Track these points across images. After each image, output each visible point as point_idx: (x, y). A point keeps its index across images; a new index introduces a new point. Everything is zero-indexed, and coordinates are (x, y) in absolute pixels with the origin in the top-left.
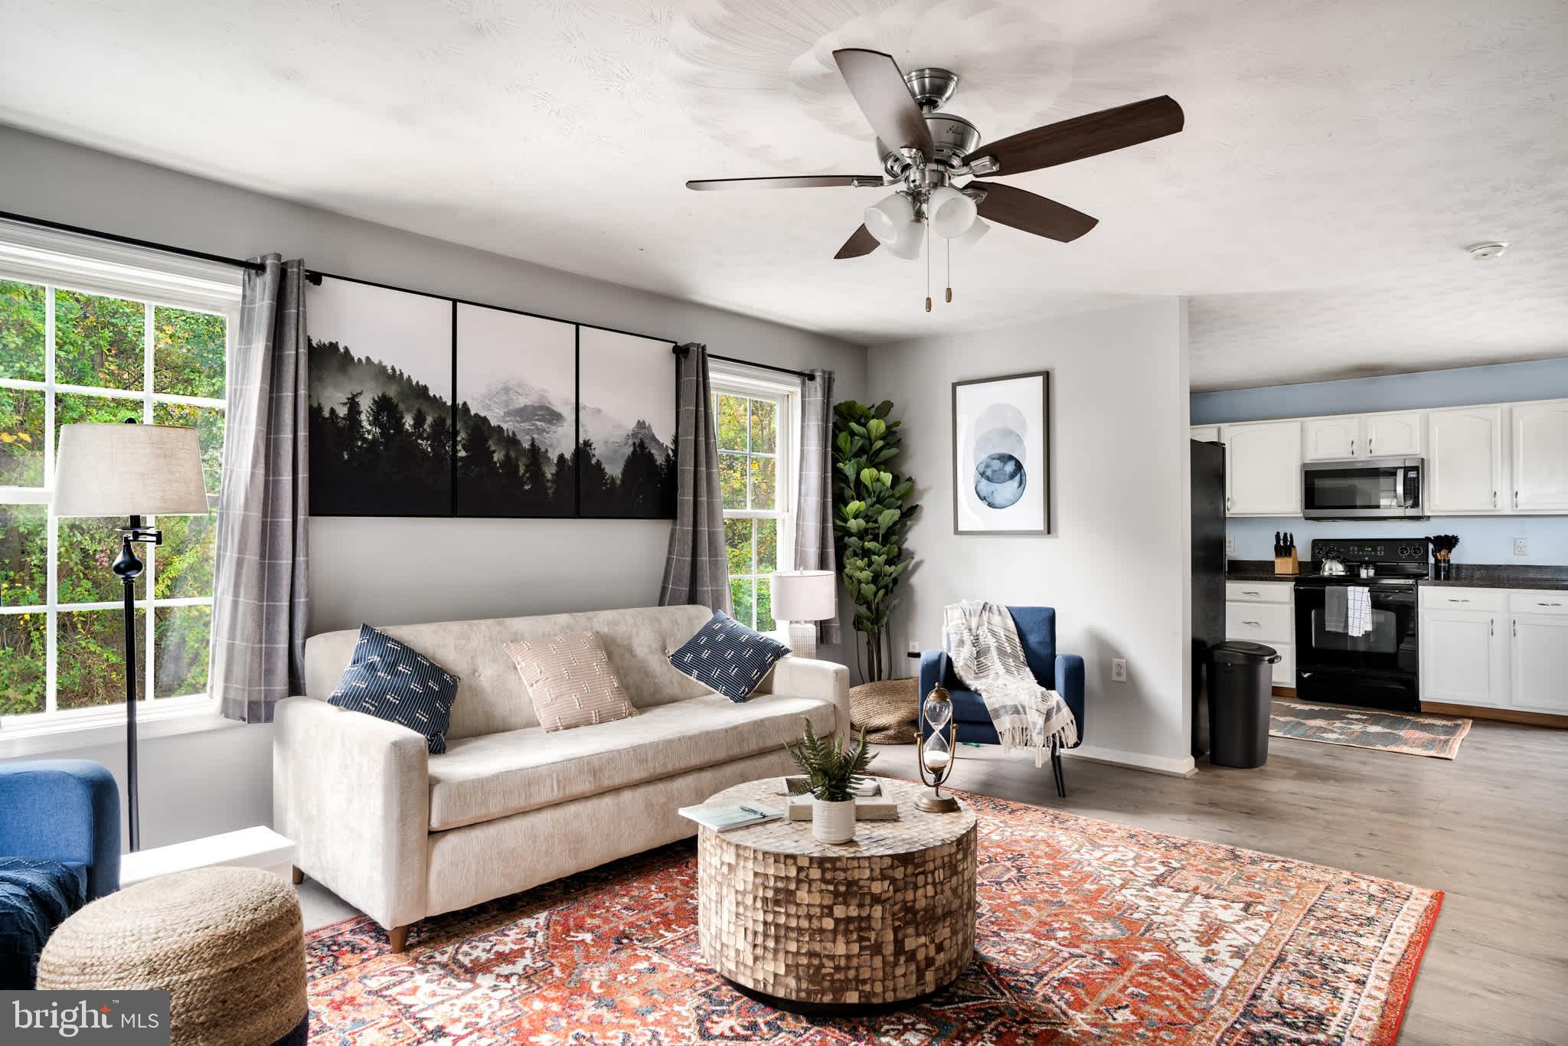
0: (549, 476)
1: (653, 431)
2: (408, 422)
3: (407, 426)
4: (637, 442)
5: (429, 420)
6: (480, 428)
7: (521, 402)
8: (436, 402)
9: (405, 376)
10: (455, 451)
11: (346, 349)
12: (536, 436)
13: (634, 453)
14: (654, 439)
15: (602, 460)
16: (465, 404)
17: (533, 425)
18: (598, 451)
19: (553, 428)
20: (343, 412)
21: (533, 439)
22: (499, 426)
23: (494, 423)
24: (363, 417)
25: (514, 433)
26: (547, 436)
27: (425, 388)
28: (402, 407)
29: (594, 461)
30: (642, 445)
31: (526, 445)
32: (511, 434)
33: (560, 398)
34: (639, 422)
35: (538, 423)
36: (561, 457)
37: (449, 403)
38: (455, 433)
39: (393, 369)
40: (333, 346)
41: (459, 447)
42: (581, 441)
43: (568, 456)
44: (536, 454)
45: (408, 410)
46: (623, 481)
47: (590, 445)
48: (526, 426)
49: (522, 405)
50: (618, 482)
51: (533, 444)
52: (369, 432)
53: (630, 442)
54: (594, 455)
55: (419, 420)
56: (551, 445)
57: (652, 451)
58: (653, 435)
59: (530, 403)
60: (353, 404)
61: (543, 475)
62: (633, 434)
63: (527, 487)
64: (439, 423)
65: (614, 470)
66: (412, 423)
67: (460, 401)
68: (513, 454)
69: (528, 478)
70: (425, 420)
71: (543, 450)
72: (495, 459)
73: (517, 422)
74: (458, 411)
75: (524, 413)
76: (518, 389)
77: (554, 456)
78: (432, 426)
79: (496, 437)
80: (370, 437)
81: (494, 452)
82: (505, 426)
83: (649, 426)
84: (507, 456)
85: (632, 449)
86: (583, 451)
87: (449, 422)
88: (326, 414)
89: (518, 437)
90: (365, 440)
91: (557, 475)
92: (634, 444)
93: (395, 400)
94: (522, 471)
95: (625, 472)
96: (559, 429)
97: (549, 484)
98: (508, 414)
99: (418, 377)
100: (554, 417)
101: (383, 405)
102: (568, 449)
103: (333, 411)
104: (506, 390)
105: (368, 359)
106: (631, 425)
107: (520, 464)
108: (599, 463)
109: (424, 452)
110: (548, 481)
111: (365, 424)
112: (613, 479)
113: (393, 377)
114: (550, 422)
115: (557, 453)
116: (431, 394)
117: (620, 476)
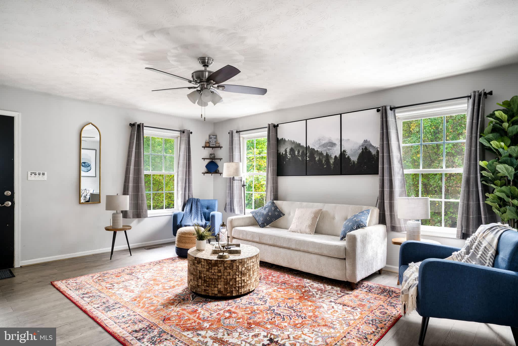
0: (332, 163)
1: (371, 143)
2: (296, 153)
3: (296, 154)
4: (364, 147)
5: (301, 152)
6: (313, 151)
7: (323, 142)
8: (302, 147)
9: (296, 142)
10: (306, 158)
11: (285, 139)
12: (328, 151)
13: (362, 152)
14: (371, 145)
15: (349, 156)
16: (309, 146)
17: (327, 148)
18: (348, 153)
19: (333, 148)
20: (284, 153)
21: (327, 152)
22: (317, 150)
23: (316, 150)
24: (288, 153)
25: (321, 152)
26: (331, 151)
27: (300, 144)
28: (295, 149)
29: (347, 156)
30: (366, 148)
31: (325, 154)
32: (320, 152)
33: (335, 138)
34: (364, 140)
35: (328, 147)
36: (336, 157)
37: (305, 146)
38: (306, 154)
39: (293, 141)
40: (282, 139)
41: (307, 158)
42: (342, 151)
43: (338, 156)
44: (328, 157)
45: (296, 150)
46: (358, 162)
47: (345, 152)
48: (325, 149)
49: (324, 143)
50: (356, 162)
51: (327, 154)
52: (289, 157)
53: (361, 148)
54: (347, 155)
55: (299, 152)
56: (332, 153)
57: (370, 150)
58: (371, 144)
59: (326, 142)
60: (286, 151)
61: (330, 162)
62: (362, 145)
63: (325, 167)
64: (303, 152)
65: (354, 159)
66: (297, 153)
67: (307, 146)
68: (321, 157)
69: (325, 164)
70: (300, 152)
71: (330, 155)
72: (316, 160)
73: (323, 148)
74: (307, 148)
75: (324, 145)
76: (322, 139)
77: (333, 157)
78: (301, 153)
79: (316, 153)
80: (289, 158)
81: (316, 157)
82: (319, 150)
83: (369, 141)
84: (320, 158)
85: (361, 150)
86: (343, 154)
87: (305, 151)
88: (281, 154)
89: (323, 153)
90: (288, 158)
91: (334, 162)
92: (363, 149)
93: (294, 148)
94: (324, 162)
95: (358, 159)
96: (335, 148)
97: (332, 165)
98: (320, 146)
99: (298, 142)
100: (333, 145)
101: (292, 150)
102: (338, 153)
103: (282, 153)
104: (319, 140)
105: (288, 140)
106: (361, 142)
107: (323, 160)
108: (348, 157)
109: (300, 160)
110: (331, 164)
111: (288, 155)
112: (354, 162)
113: (293, 143)
114: (332, 146)
115: (334, 155)
116: (301, 145)
117: (357, 160)
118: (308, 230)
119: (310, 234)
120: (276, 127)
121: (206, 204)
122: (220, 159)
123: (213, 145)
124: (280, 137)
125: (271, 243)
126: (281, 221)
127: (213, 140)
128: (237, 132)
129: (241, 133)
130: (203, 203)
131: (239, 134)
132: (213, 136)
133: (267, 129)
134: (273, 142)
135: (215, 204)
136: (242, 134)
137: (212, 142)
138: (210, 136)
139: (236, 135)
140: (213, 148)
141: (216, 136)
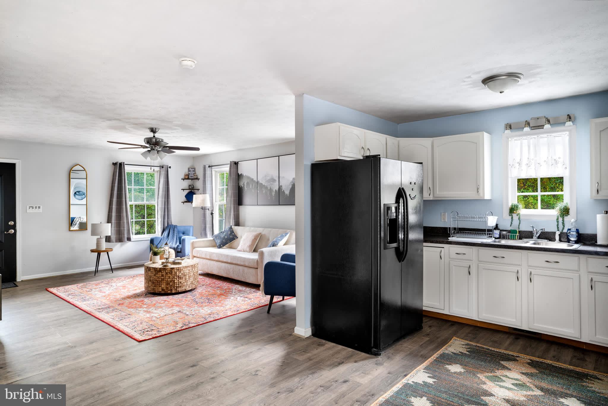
0: (273, 195)
4: (293, 184)
5: (254, 185)
6: (261, 185)
7: (268, 178)
9: (250, 177)
11: (243, 174)
18: (284, 188)
19: (274, 183)
20: (243, 186)
21: (270, 187)
23: (263, 184)
24: (245, 186)
26: (273, 185)
27: (253, 179)
29: (283, 190)
31: (269, 188)
33: (276, 176)
34: (293, 178)
35: (271, 183)
36: (276, 190)
37: (256, 181)
38: (257, 187)
40: (241, 174)
41: (258, 190)
42: (280, 186)
45: (251, 183)
47: (282, 186)
48: (269, 184)
50: (288, 195)
51: (270, 188)
53: (291, 184)
59: (270, 178)
60: (244, 184)
62: (291, 182)
63: (269, 198)
65: (287, 192)
66: (251, 186)
67: (258, 180)
68: (267, 190)
69: (269, 196)
71: (272, 189)
74: (258, 182)
75: (269, 181)
76: (268, 176)
77: (274, 191)
78: (254, 187)
79: (264, 187)
80: (246, 190)
81: (263, 191)
82: (265, 185)
85: (291, 186)
86: (280, 188)
87: (256, 185)
88: (241, 187)
89: (268, 187)
91: (275, 194)
92: (292, 185)
93: (249, 182)
95: (289, 193)
98: (266, 181)
99: (252, 177)
100: (273, 180)
101: (248, 184)
102: (277, 188)
104: (266, 176)
105: (246, 175)
106: (291, 179)
107: (268, 193)
109: (253, 192)
110: (273, 196)
111: (245, 188)
115: (275, 189)
116: (254, 180)
117: (289, 194)
118: (248, 249)
119: (249, 252)
120: (236, 164)
121: (182, 229)
122: (198, 190)
123: (192, 177)
124: (240, 173)
125: (216, 259)
126: (235, 242)
127: (192, 172)
128: (209, 167)
129: (213, 167)
130: (179, 228)
131: (211, 168)
132: (192, 168)
133: (229, 166)
134: (234, 176)
135: (190, 231)
136: (214, 169)
137: (190, 174)
138: (189, 169)
139: (208, 170)
140: (192, 179)
141: (195, 169)
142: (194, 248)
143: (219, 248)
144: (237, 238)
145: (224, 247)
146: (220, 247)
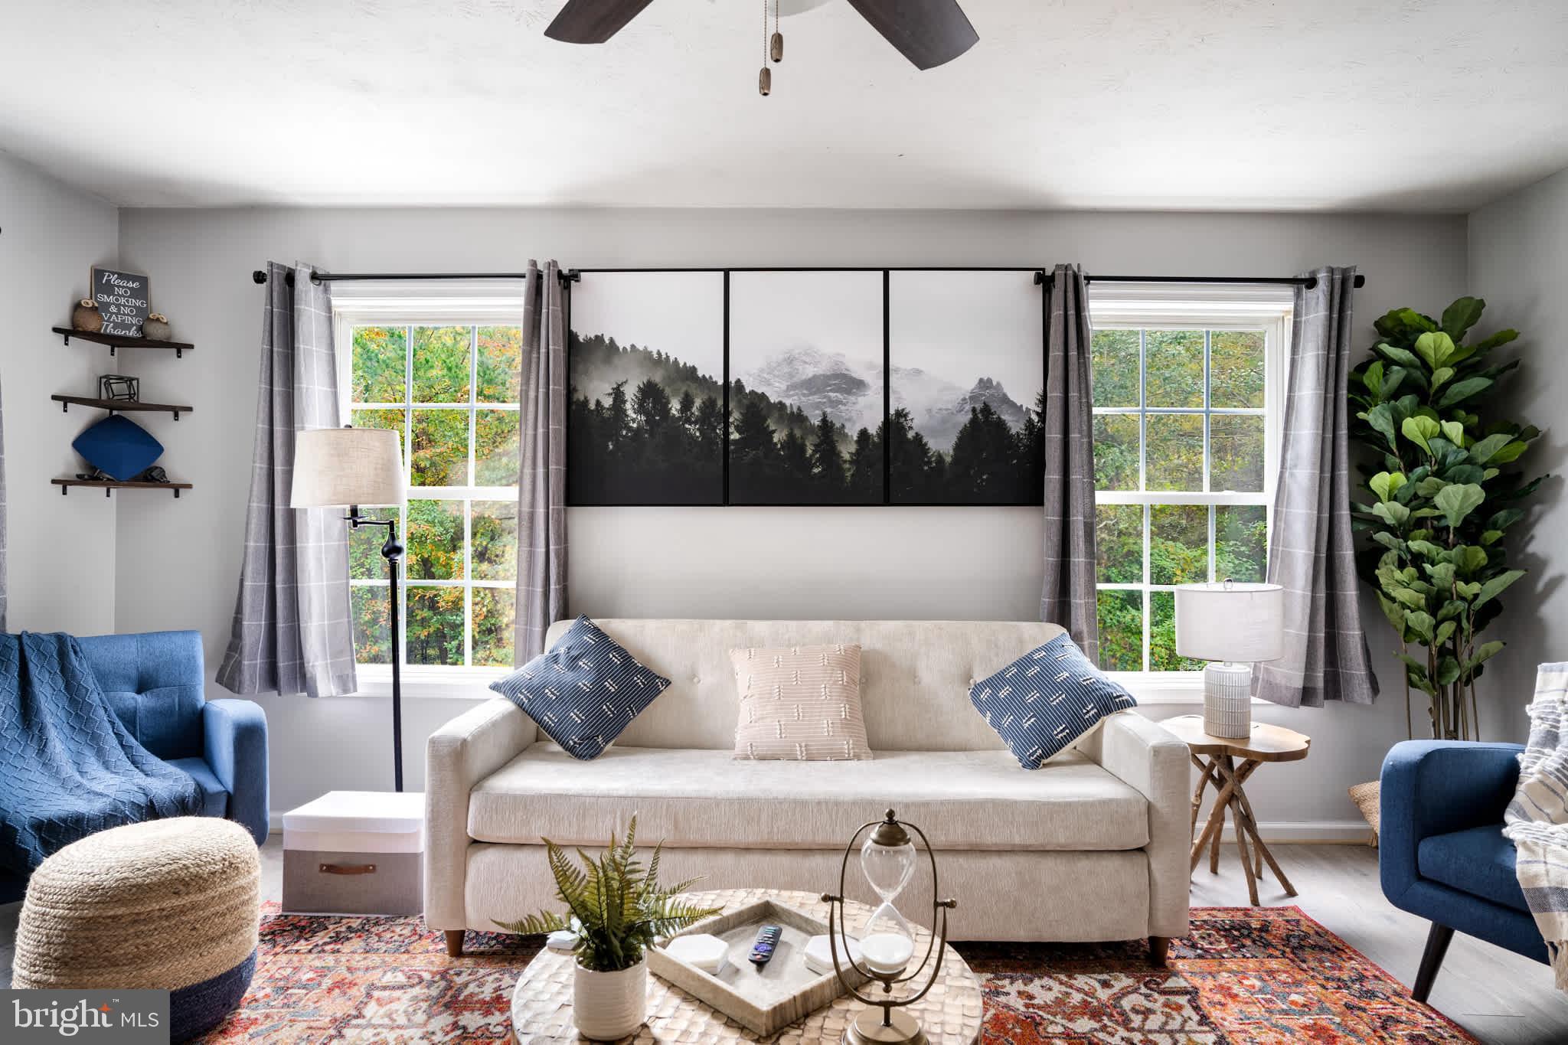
0: (847, 457)
1: (1005, 391)
2: (675, 407)
3: (674, 411)
4: (979, 406)
5: (698, 403)
6: (757, 408)
7: (810, 371)
8: (706, 383)
9: (672, 359)
10: (727, 433)
11: (611, 340)
12: (828, 410)
13: (974, 421)
14: (1005, 400)
15: (922, 433)
16: (738, 381)
17: (825, 397)
18: (917, 422)
19: (852, 398)
20: (607, 402)
21: (824, 414)
22: (780, 403)
23: (773, 399)
24: (628, 406)
25: (799, 409)
26: (842, 408)
27: (694, 369)
28: (668, 391)
29: (910, 435)
30: (986, 410)
31: (816, 421)
32: (795, 410)
33: (864, 360)
34: (981, 380)
35: (831, 394)
36: (864, 434)
37: (721, 382)
38: (727, 414)
39: (659, 353)
40: (599, 339)
41: (732, 429)
42: (892, 411)
43: (873, 430)
44: (828, 431)
45: (675, 393)
46: (956, 458)
47: (906, 416)
48: (816, 398)
49: (810, 375)
50: (948, 459)
51: (824, 420)
52: (634, 420)
53: (968, 407)
54: (911, 428)
55: (687, 404)
56: (849, 420)
57: (1003, 417)
58: (1005, 395)
59: (821, 372)
60: (618, 394)
61: (838, 455)
62: (970, 397)
63: (816, 470)
64: (709, 405)
65: (942, 445)
66: (679, 407)
67: (732, 379)
68: (798, 433)
69: (818, 460)
70: (693, 403)
71: (838, 425)
72: (775, 440)
73: (804, 395)
74: (729, 389)
75: (813, 385)
76: (804, 358)
77: (853, 432)
78: (701, 409)
79: (776, 415)
80: (635, 425)
81: (774, 432)
82: (788, 402)
83: (998, 384)
84: (791, 436)
85: (970, 416)
86: (894, 424)
87: (720, 403)
88: (592, 406)
89: (805, 413)
90: (630, 429)
91: (858, 453)
92: (974, 410)
93: (661, 386)
94: (809, 452)
95: (958, 447)
96: (860, 399)
97: (847, 466)
98: (790, 388)
99: (685, 359)
100: (852, 385)
101: (650, 393)
102: (873, 422)
103: (598, 403)
104: (790, 361)
105: (633, 346)
106: (969, 385)
107: (808, 444)
108: (918, 438)
109: (692, 437)
110: (845, 461)
111: (631, 413)
112: (940, 458)
113: (659, 361)
114: (848, 392)
115: (858, 428)
116: (700, 374)
117: (951, 452)
118: (845, 745)
119: (857, 757)
120: (567, 280)
121: (127, 657)
122: (176, 411)
123: (123, 326)
124: (584, 328)
127: (123, 301)
128: (314, 277)
129: (335, 286)
130: (106, 654)
131: (326, 290)
132: (121, 276)
133: (522, 287)
134: (553, 344)
135: (191, 659)
136: (342, 294)
137: (113, 309)
138: (98, 274)
140: (115, 342)
141: (144, 281)
142: (477, 784)
143: (592, 757)
144: (668, 683)
145: (609, 747)
146: (586, 750)
